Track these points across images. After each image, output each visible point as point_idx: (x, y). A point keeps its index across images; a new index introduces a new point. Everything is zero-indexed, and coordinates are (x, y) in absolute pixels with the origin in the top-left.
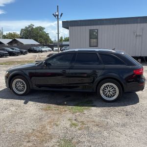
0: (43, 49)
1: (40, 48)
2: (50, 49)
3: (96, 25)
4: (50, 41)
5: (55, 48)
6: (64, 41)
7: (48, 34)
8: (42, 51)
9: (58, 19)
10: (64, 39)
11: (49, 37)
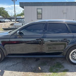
0: (5, 21)
1: (3, 20)
2: (9, 20)
3: (41, 6)
4: (8, 16)
5: (12, 20)
6: (17, 16)
7: (7, 12)
8: (4, 22)
9: (14, 2)
10: (16, 15)
11: (8, 13)
